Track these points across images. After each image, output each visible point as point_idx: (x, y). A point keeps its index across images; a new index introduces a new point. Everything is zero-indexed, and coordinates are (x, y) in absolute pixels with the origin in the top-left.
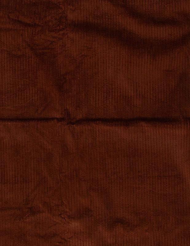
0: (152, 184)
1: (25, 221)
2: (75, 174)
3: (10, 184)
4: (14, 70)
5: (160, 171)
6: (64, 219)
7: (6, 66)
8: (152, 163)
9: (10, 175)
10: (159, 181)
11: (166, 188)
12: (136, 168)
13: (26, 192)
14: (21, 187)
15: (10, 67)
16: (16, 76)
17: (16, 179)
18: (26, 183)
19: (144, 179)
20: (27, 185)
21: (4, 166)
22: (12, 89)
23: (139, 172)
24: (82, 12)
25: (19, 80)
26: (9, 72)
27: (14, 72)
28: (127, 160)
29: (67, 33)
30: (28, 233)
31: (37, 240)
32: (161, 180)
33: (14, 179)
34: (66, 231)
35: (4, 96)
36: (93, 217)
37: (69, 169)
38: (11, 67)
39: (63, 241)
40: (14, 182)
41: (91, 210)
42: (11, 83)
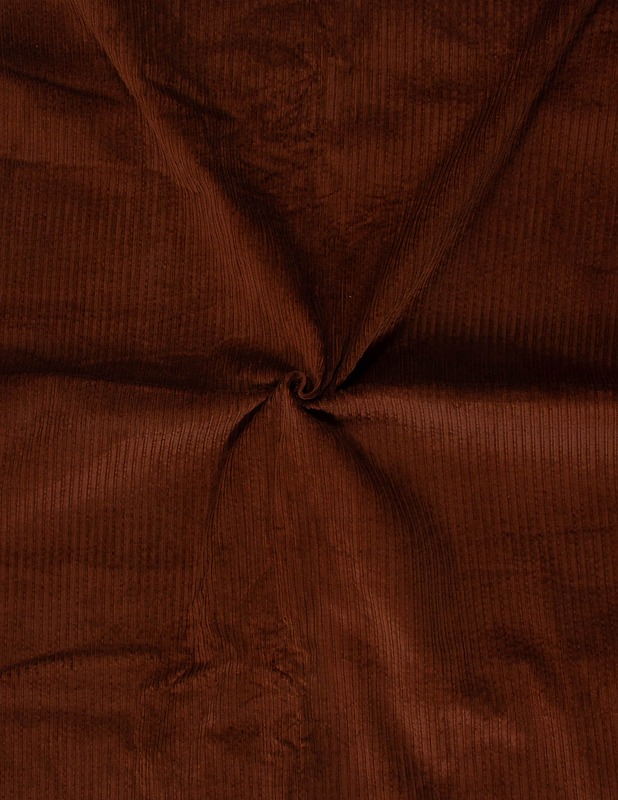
0: (548, 558)
1: (172, 691)
2: (313, 532)
3: (131, 568)
4: (179, 241)
5: (574, 516)
6: (287, 675)
7: (154, 223)
8: (544, 492)
9: (131, 541)
10: (573, 546)
11: (596, 569)
12: (492, 511)
13: (182, 598)
14: (166, 580)
15: (167, 229)
16: (183, 261)
17: (153, 555)
18: (183, 568)
19: (522, 545)
20: (187, 574)
21: (114, 510)
22: (167, 300)
23: (503, 521)
24: (374, 78)
25: (194, 275)
26: (162, 244)
27: (178, 246)
28: (463, 486)
29: (322, 150)
30: (178, 729)
31: (205, 747)
32: (576, 544)
33: (145, 554)
34: (295, 716)
35: (139, 323)
36: (375, 666)
37: (295, 517)
38: (171, 228)
39: (285, 748)
40: (144, 563)
41: (368, 646)
42: (168, 282)
